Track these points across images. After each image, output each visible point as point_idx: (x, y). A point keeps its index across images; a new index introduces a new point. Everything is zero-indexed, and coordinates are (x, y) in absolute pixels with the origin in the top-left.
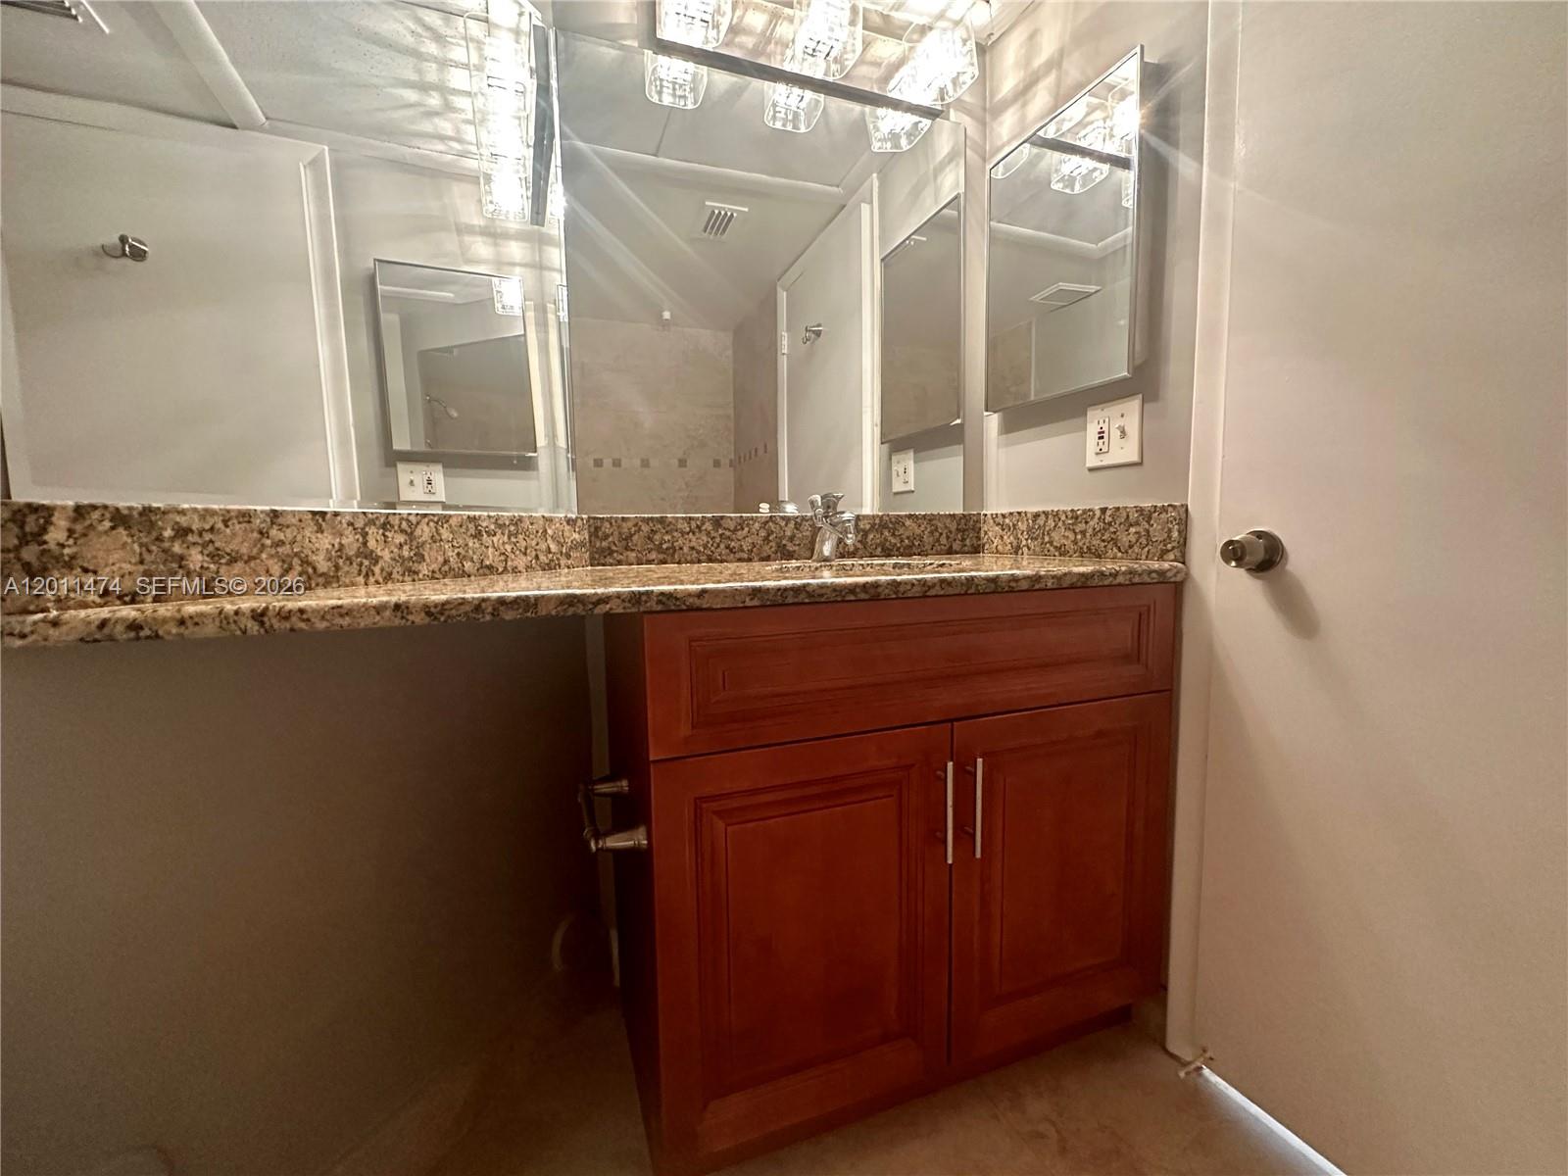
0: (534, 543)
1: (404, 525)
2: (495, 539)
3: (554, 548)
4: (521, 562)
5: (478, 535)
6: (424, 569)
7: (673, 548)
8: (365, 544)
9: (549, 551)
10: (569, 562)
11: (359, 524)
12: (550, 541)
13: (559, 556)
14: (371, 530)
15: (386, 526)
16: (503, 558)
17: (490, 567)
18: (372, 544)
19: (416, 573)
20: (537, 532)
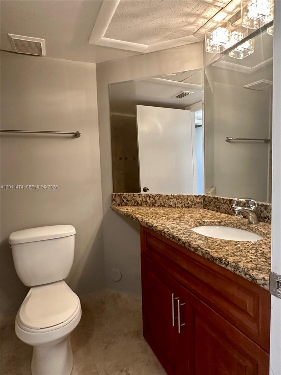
0: (184, 201)
1: (153, 197)
2: (173, 200)
3: (190, 203)
4: (180, 205)
5: (168, 199)
6: (156, 205)
7: (219, 207)
8: (146, 200)
9: (189, 203)
10: (195, 207)
11: (145, 196)
12: (189, 201)
13: (192, 205)
14: (147, 198)
15: (150, 197)
16: (175, 204)
17: (171, 206)
18: (147, 200)
19: (155, 205)
20: (185, 199)
